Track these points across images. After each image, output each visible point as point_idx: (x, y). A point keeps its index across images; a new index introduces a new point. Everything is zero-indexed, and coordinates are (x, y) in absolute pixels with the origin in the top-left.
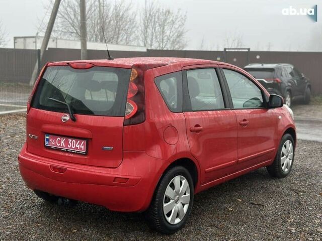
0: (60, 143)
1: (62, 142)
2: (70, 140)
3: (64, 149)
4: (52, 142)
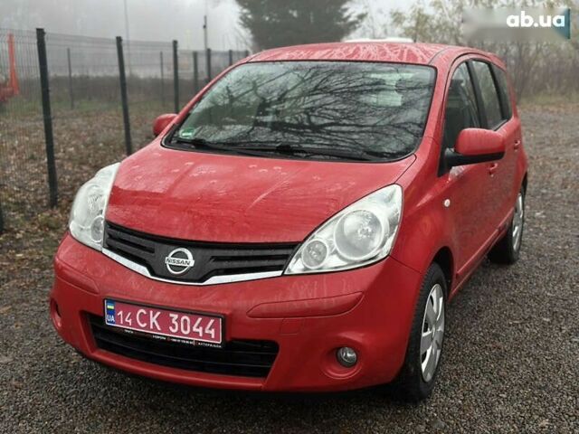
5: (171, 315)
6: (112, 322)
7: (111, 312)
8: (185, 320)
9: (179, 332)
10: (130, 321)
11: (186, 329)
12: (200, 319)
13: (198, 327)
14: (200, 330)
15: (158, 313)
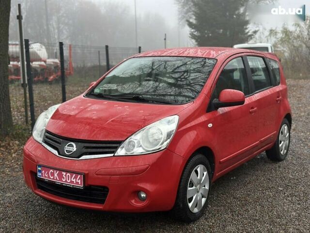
5: (63, 173)
6: (40, 176)
7: (40, 171)
8: (68, 176)
9: (66, 181)
10: (47, 175)
11: (69, 180)
12: (74, 175)
13: (74, 179)
14: (74, 180)
15: (58, 172)
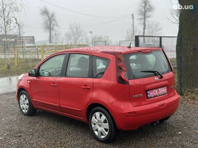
0: (155, 92)
1: (156, 92)
2: (160, 89)
3: (158, 95)
4: (151, 94)
